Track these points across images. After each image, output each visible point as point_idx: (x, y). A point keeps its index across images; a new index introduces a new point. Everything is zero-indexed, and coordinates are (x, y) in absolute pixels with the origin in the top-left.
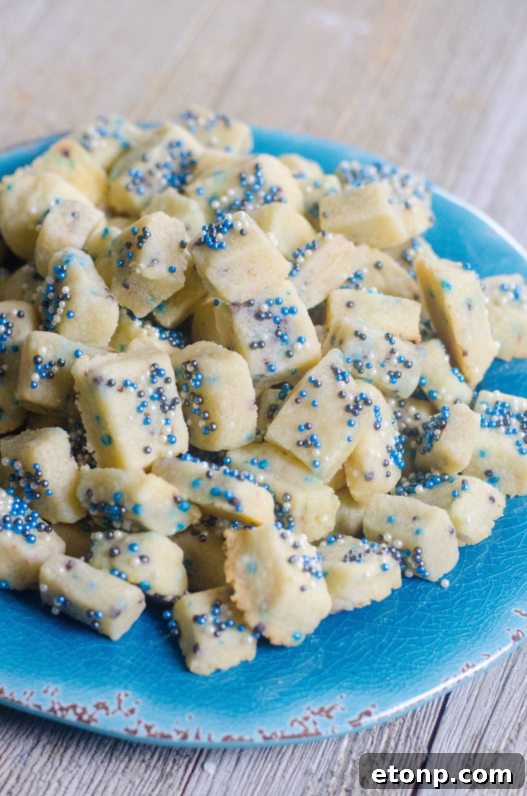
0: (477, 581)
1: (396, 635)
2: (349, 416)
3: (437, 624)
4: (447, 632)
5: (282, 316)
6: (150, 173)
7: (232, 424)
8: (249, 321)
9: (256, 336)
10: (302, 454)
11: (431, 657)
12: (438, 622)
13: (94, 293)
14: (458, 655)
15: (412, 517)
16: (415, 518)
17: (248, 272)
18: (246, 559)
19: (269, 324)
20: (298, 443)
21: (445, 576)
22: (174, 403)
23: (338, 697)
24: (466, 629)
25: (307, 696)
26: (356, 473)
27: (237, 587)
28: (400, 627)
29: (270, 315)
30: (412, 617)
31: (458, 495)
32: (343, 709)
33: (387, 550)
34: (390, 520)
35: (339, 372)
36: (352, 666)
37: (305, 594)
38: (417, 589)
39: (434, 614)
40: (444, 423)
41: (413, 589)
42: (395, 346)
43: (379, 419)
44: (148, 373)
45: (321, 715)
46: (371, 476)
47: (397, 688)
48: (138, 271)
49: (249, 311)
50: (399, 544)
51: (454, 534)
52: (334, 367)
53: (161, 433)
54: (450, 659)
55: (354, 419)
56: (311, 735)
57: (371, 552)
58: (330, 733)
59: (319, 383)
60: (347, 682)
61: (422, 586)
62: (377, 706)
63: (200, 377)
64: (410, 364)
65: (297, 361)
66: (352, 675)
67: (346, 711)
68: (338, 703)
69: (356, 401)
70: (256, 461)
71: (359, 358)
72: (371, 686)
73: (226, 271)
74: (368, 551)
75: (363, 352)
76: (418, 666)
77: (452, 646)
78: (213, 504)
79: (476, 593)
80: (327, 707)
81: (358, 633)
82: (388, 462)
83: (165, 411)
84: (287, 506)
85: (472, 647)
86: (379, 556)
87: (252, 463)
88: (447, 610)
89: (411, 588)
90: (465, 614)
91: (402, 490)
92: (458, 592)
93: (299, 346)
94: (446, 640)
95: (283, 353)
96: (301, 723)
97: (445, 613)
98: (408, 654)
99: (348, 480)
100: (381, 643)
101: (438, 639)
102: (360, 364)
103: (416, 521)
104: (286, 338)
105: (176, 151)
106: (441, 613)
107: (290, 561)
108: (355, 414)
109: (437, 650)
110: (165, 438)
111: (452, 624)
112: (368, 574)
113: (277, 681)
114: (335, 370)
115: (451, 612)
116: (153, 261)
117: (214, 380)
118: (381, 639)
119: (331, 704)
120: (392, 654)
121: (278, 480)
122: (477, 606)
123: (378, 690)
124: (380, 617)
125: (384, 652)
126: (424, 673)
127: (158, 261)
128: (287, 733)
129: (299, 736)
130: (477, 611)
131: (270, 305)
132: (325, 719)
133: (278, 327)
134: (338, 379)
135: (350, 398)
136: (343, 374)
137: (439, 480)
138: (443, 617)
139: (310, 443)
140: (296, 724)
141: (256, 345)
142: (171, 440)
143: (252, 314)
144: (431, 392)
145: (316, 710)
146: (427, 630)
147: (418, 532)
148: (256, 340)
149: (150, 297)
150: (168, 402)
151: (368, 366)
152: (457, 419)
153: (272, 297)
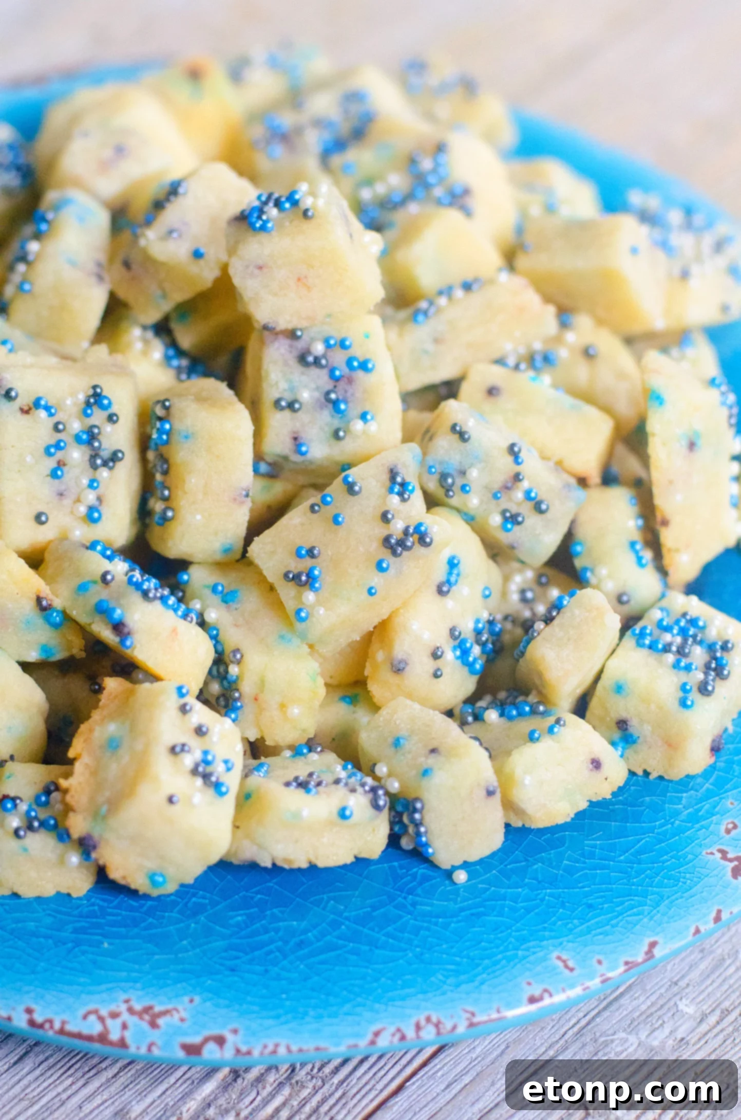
0: (520, 890)
1: (336, 933)
2: (385, 554)
3: (413, 937)
4: (422, 954)
5: (346, 370)
6: (298, 131)
7: (198, 517)
8: (286, 364)
9: (292, 389)
10: (287, 592)
11: (375, 985)
12: (417, 935)
13: (73, 264)
14: (420, 996)
15: (431, 747)
16: (433, 751)
17: (299, 279)
18: (112, 728)
19: (320, 378)
20: (286, 575)
21: (466, 865)
22: (114, 458)
23: (186, 999)
24: (458, 959)
25: (135, 981)
26: (380, 656)
27: (78, 767)
28: (347, 923)
29: (324, 362)
30: (375, 914)
31: (538, 739)
32: (182, 1020)
33: (367, 788)
34: (397, 743)
35: (399, 479)
36: (237, 958)
37: (173, 808)
38: (410, 872)
39: (416, 920)
40: (554, 614)
41: (404, 871)
42: (524, 469)
43: (453, 579)
44: (81, 397)
45: (141, 1018)
46: (402, 666)
47: (290, 1016)
48: (142, 242)
49: (291, 346)
50: (395, 786)
51: (497, 798)
52: (395, 471)
53: (78, 500)
54: (403, 998)
55: (389, 560)
56: (111, 1044)
57: (342, 784)
58: (143, 1050)
59: (357, 488)
60: (213, 980)
61: (421, 870)
62: (241, 1032)
63: (167, 426)
64: (544, 507)
65: (347, 449)
66: (227, 973)
67: (185, 1025)
68: (180, 1008)
69: (406, 532)
70: (220, 588)
71: (451, 471)
72: (249, 998)
73: (260, 268)
74: (337, 782)
75: (461, 463)
76: (345, 993)
77: (419, 980)
78: (90, 625)
79: (506, 909)
80: (158, 1009)
81: (275, 911)
82: (443, 653)
83: (94, 467)
84: (234, 670)
85: (452, 991)
86: (348, 793)
87: (214, 589)
88: (440, 920)
89: (401, 867)
90: (469, 935)
91: (470, 711)
92: (476, 897)
93: (358, 425)
94: (415, 966)
95: (329, 431)
96: (101, 1019)
97: (436, 924)
98: (337, 968)
99: (368, 664)
100: (302, 937)
101: (401, 961)
102: (450, 481)
103: (433, 755)
104: (343, 407)
105: (354, 108)
106: (430, 922)
107: (173, 750)
108: (394, 553)
109: (389, 978)
110: (83, 509)
111: (438, 945)
112: (305, 813)
113: (102, 943)
114: (393, 474)
115: (446, 926)
116: (171, 232)
117: (186, 437)
118: (305, 932)
119: (170, 1007)
120: (312, 960)
121: (236, 626)
122: (496, 929)
123: (256, 1008)
124: (325, 897)
125: (301, 953)
126: (347, 1007)
127: (180, 236)
128: (71, 1028)
129: (89, 1038)
130: (492, 936)
131: (328, 346)
132: (145, 1026)
133: (335, 387)
134: (391, 491)
135: (398, 526)
136: (403, 485)
137: (527, 709)
138: (428, 929)
139: (304, 578)
140: (92, 1018)
141: (283, 403)
142: (92, 516)
143: (295, 353)
144: (585, 569)
145: (138, 1007)
146: (391, 941)
147: (426, 773)
148: (289, 397)
149: (159, 292)
150: (105, 454)
151: (463, 488)
152: (577, 612)
153: (336, 334)
